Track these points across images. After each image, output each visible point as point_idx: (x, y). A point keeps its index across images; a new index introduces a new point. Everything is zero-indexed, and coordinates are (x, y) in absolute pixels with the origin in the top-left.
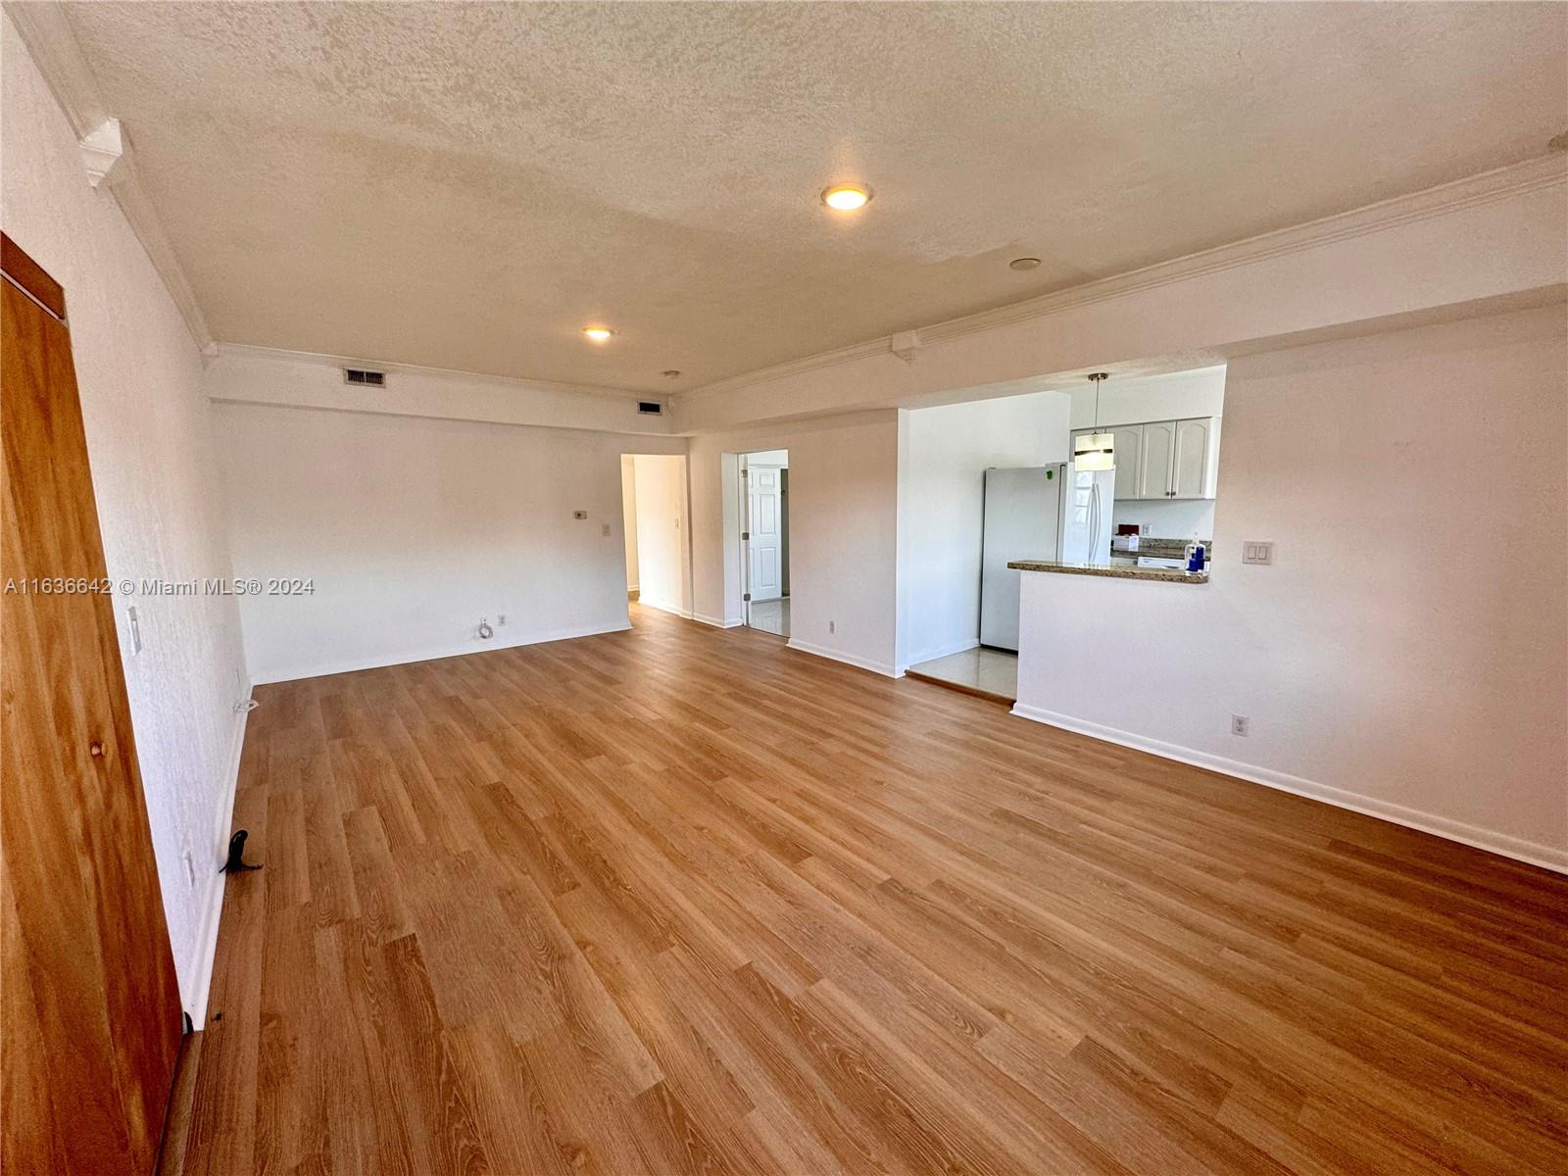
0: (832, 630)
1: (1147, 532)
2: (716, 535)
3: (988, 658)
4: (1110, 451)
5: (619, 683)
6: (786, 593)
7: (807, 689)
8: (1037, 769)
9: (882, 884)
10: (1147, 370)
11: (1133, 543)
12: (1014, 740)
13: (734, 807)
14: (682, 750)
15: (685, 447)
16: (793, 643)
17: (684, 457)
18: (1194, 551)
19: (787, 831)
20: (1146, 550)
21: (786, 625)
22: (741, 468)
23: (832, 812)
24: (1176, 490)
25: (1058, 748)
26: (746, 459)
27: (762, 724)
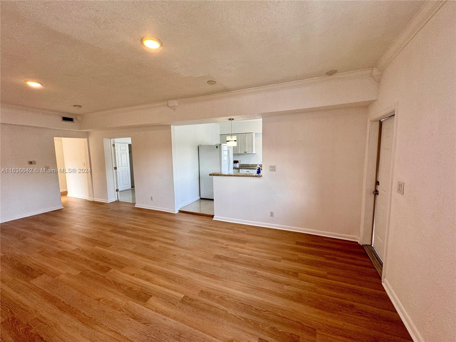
0: (152, 199)
1: (240, 162)
2: (103, 169)
3: (203, 202)
4: (236, 141)
5: (55, 234)
6: (133, 187)
7: (144, 223)
8: (223, 237)
9: (182, 300)
10: (243, 118)
11: (237, 165)
12: (216, 229)
13: (115, 283)
14: (89, 261)
15: (86, 135)
16: (137, 205)
17: (86, 139)
18: (258, 168)
19: (140, 288)
20: (241, 167)
21: (134, 199)
22: (112, 144)
23: (159, 273)
24: (247, 151)
25: (228, 229)
26: (114, 141)
27: (126, 241)
